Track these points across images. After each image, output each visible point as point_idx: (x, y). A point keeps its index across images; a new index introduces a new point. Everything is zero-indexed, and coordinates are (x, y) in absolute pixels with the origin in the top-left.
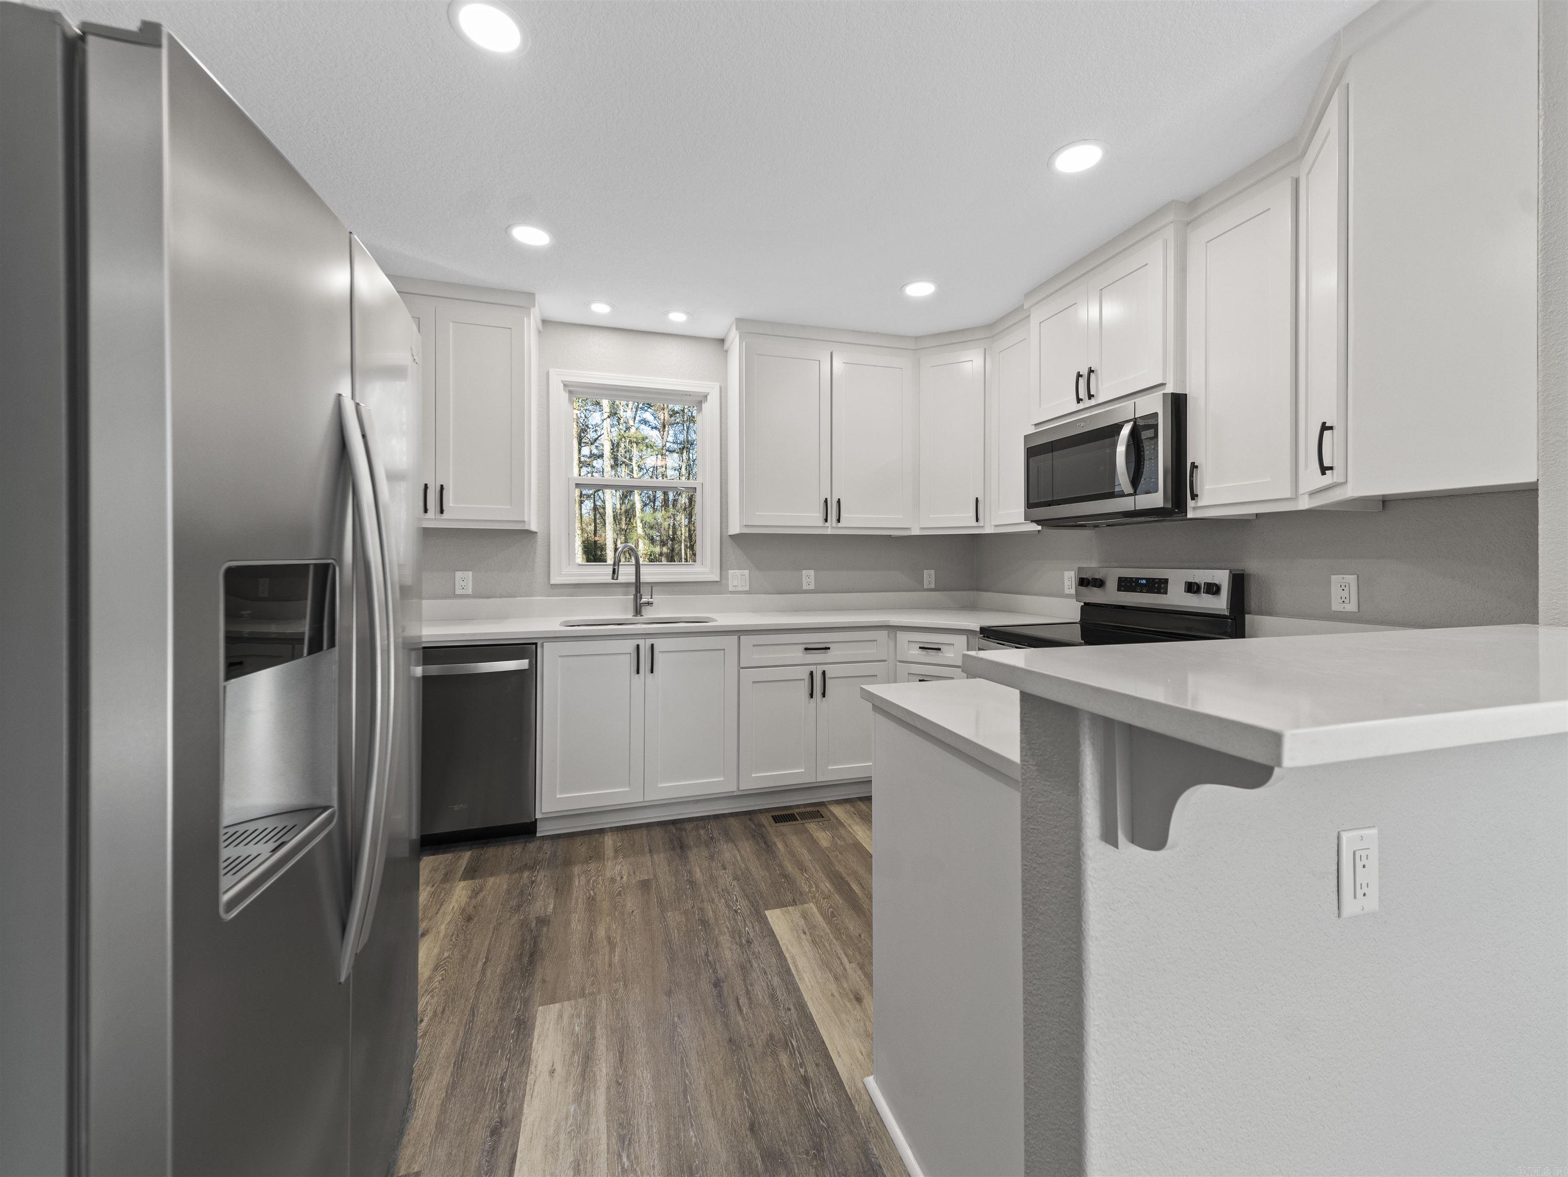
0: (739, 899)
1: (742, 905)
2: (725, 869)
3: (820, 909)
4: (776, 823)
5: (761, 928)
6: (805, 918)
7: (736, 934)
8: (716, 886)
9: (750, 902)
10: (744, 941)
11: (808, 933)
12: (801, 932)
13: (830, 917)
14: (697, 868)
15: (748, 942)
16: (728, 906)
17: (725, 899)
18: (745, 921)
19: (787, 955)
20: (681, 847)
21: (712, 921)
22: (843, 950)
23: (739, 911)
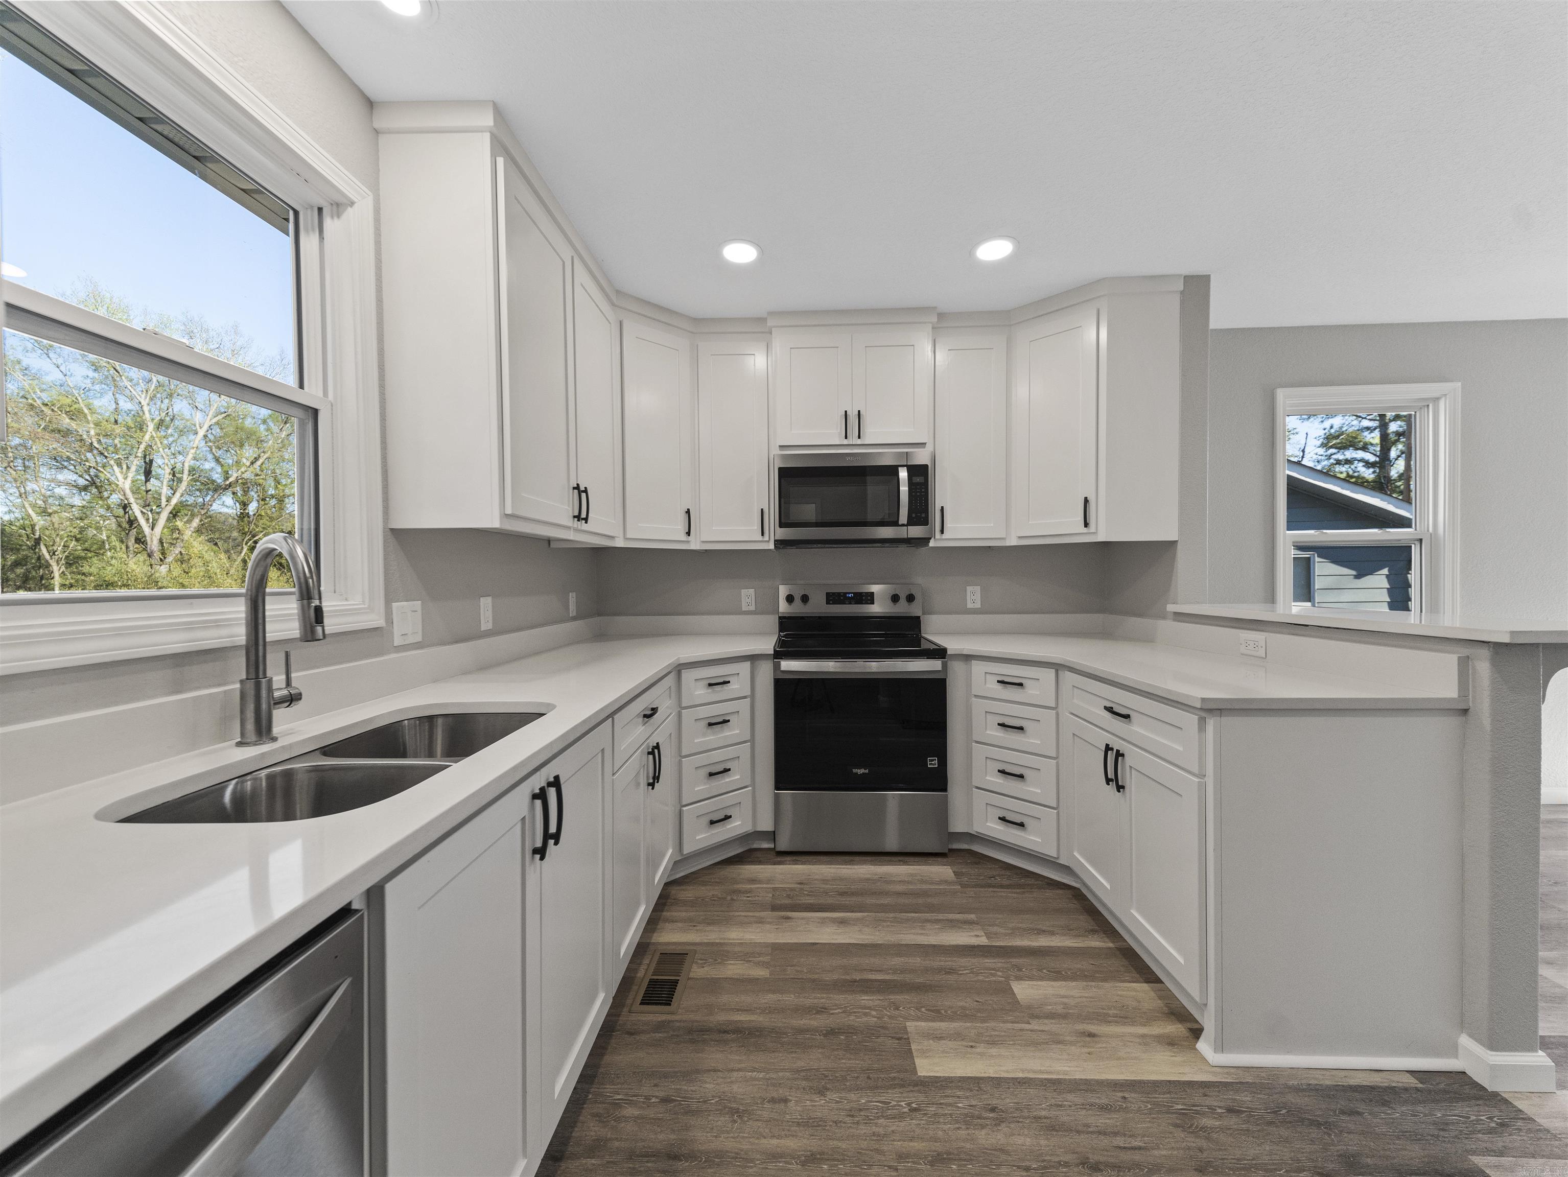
0: (882, 1099)
1: (898, 1099)
2: (785, 1101)
3: (918, 1019)
4: (670, 1005)
5: (961, 1088)
6: (941, 1038)
7: (969, 1120)
8: (835, 1122)
9: (892, 1087)
10: (991, 1115)
11: (973, 1044)
12: (969, 1050)
13: (937, 1014)
14: (763, 1141)
15: (993, 1110)
16: (901, 1117)
17: (878, 1118)
18: (941, 1104)
19: (1021, 1075)
20: (676, 1157)
21: (938, 1147)
22: (1004, 1022)
23: (914, 1105)
